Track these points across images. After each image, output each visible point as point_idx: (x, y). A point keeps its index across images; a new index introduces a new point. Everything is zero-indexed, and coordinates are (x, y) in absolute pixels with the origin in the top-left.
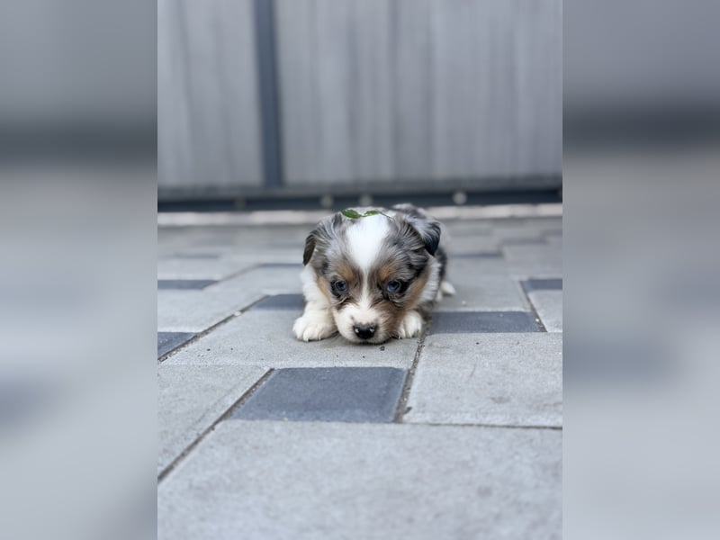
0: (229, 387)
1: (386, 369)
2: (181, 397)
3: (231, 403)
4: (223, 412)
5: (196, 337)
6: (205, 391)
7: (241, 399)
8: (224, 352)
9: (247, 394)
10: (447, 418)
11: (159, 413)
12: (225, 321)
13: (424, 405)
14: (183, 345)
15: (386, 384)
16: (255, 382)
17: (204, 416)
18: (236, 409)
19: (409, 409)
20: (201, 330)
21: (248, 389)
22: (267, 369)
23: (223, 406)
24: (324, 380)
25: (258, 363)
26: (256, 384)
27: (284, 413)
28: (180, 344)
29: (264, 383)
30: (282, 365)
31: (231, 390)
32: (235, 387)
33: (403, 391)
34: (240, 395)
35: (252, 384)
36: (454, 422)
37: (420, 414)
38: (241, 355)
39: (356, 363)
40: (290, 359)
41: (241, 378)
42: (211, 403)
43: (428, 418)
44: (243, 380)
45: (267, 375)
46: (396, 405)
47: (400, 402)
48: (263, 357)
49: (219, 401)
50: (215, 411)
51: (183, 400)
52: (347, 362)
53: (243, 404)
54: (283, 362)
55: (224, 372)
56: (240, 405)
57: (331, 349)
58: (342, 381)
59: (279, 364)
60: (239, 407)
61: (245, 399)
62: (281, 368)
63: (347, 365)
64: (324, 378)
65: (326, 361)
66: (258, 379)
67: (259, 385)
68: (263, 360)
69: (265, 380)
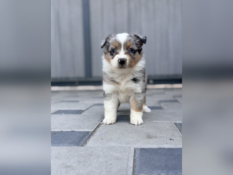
0: (126, 158)
2: (109, 163)
3: (131, 165)
4: (132, 170)
5: (93, 133)
6: (118, 159)
7: (134, 164)
8: (109, 140)
9: (134, 161)
11: (106, 172)
12: (98, 126)
14: (89, 137)
16: (133, 155)
20: (92, 131)
21: (133, 158)
22: (134, 149)
23: (130, 167)
27: (160, 171)
28: (88, 137)
29: (137, 155)
31: (128, 159)
32: (128, 157)
34: (132, 161)
35: (133, 157)
38: (117, 142)
39: (168, 146)
40: (139, 144)
41: (127, 153)
42: (125, 166)
44: (129, 154)
45: (135, 151)
49: (127, 165)
50: (129, 170)
51: (111, 164)
52: (164, 146)
53: (136, 166)
54: (137, 145)
55: (118, 150)
56: (135, 167)
57: (152, 139)
58: (172, 155)
59: (136, 146)
60: (135, 168)
61: (135, 163)
62: (137, 148)
63: (164, 147)
64: (163, 153)
65: (154, 144)
66: (133, 153)
67: (135, 156)
68: (128, 144)
69: (136, 154)
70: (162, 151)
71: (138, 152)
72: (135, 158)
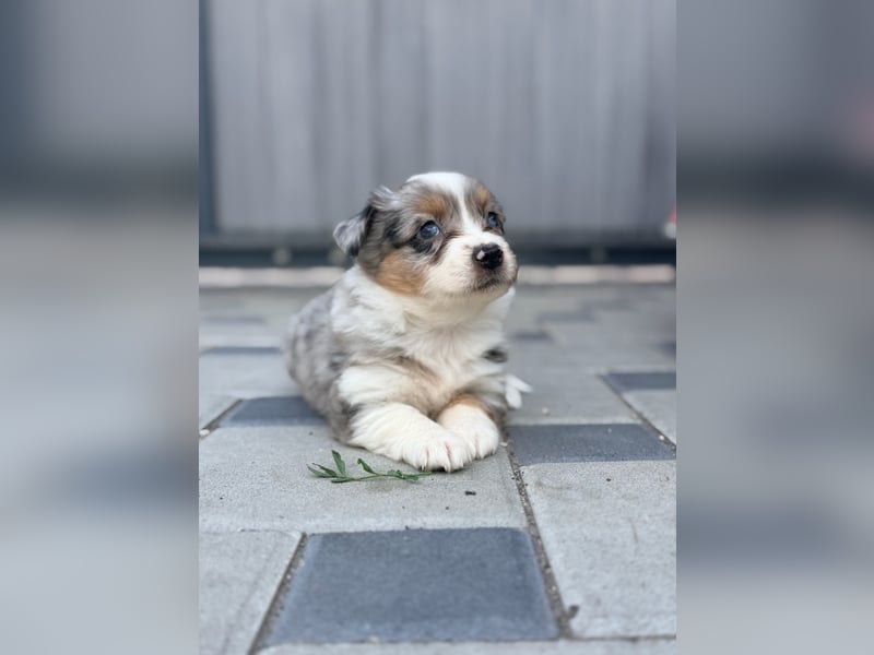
0: (250, 577)
1: (497, 530)
3: (263, 608)
4: (255, 627)
7: (276, 599)
8: (209, 504)
9: (283, 587)
10: (646, 625)
13: (598, 602)
15: (514, 562)
16: (287, 562)
17: (227, 640)
18: (273, 618)
19: (574, 609)
21: (280, 577)
22: (297, 537)
23: (253, 617)
24: (408, 556)
25: (277, 524)
26: (290, 566)
27: (367, 627)
29: (302, 563)
30: (317, 526)
31: (256, 583)
32: (260, 575)
33: (543, 572)
34: (273, 590)
35: (282, 571)
36: (661, 632)
37: (600, 621)
38: (241, 510)
39: (439, 519)
40: (330, 516)
41: (264, 556)
42: (232, 612)
43: (615, 626)
44: (268, 560)
45: (300, 547)
46: (546, 601)
47: (550, 596)
48: (280, 512)
49: (243, 605)
50: (242, 628)
52: (425, 519)
53: (282, 608)
54: (318, 521)
55: (228, 544)
56: (279, 611)
57: (387, 495)
58: (439, 558)
59: (313, 524)
60: (277, 615)
61: (281, 598)
62: (316, 532)
63: (425, 524)
64: (406, 551)
65: (389, 516)
66: (290, 556)
67: (295, 567)
68: (282, 517)
69: (302, 557)
70: (408, 541)
71: (310, 550)
72: (289, 577)
